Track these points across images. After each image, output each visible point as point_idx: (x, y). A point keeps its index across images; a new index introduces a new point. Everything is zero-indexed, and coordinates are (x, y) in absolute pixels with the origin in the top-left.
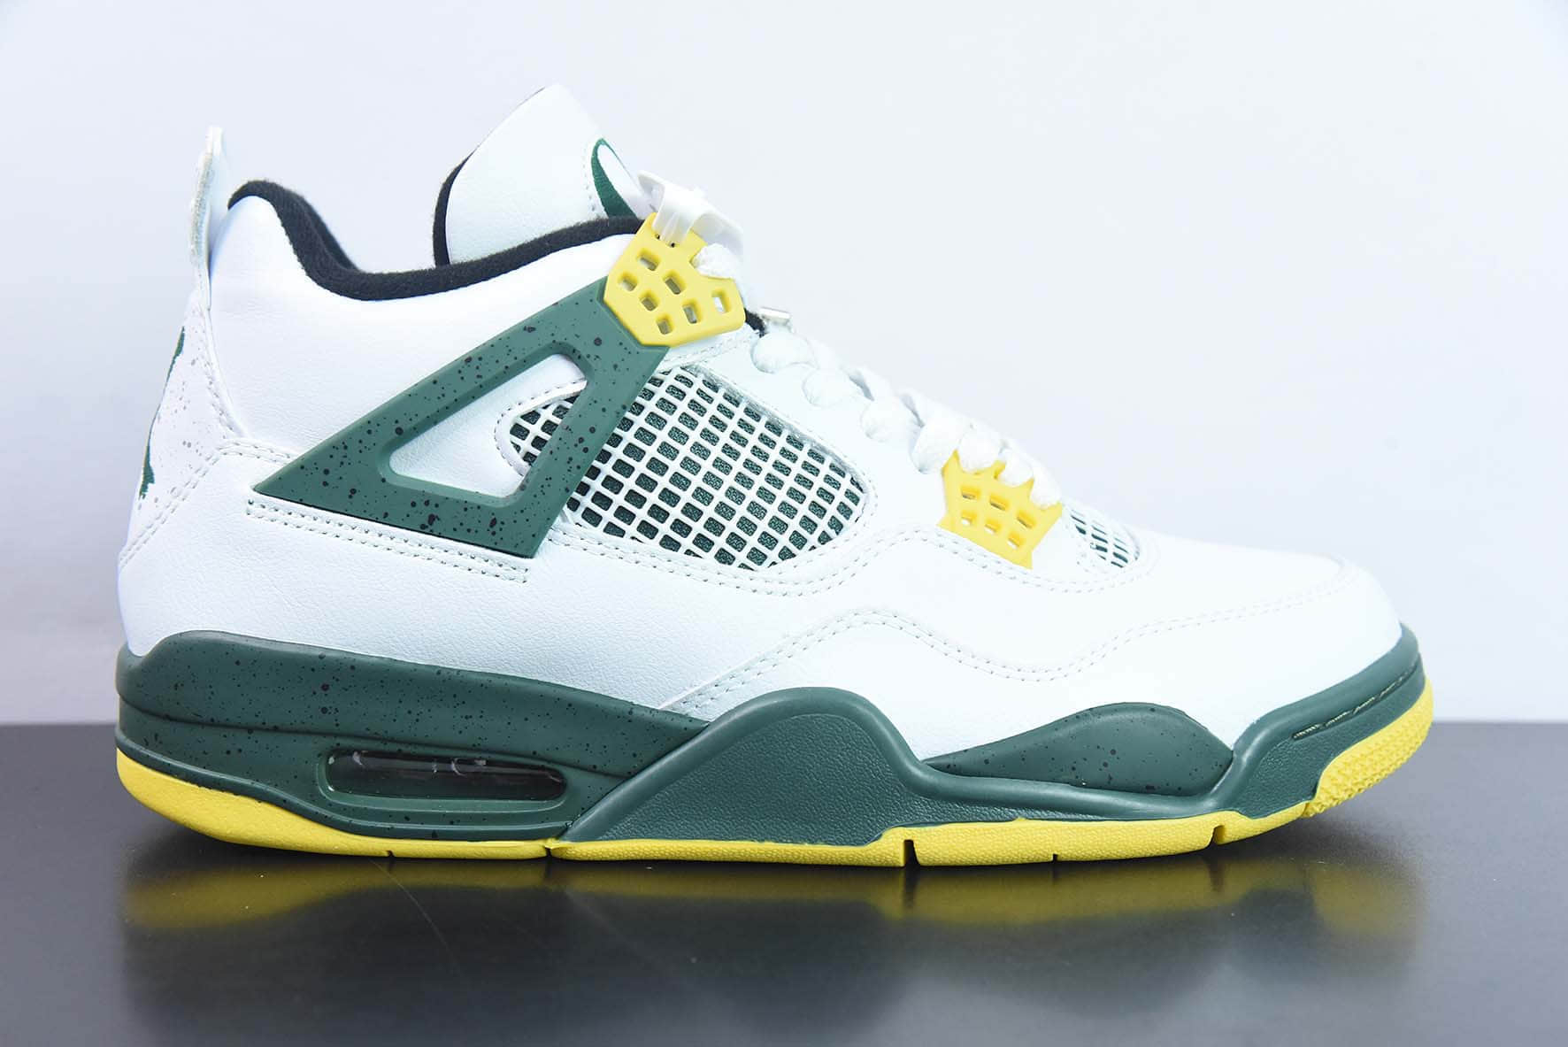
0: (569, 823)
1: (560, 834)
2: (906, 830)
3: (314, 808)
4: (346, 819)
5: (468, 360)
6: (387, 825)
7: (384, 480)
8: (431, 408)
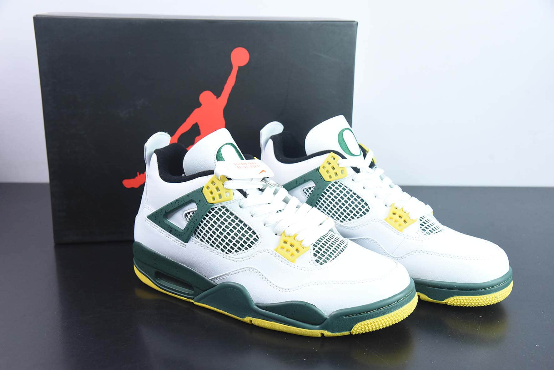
0: (194, 297)
1: (193, 299)
2: (250, 318)
3: (154, 282)
4: (159, 286)
5: (177, 200)
6: (165, 288)
7: (164, 221)
8: (176, 206)
